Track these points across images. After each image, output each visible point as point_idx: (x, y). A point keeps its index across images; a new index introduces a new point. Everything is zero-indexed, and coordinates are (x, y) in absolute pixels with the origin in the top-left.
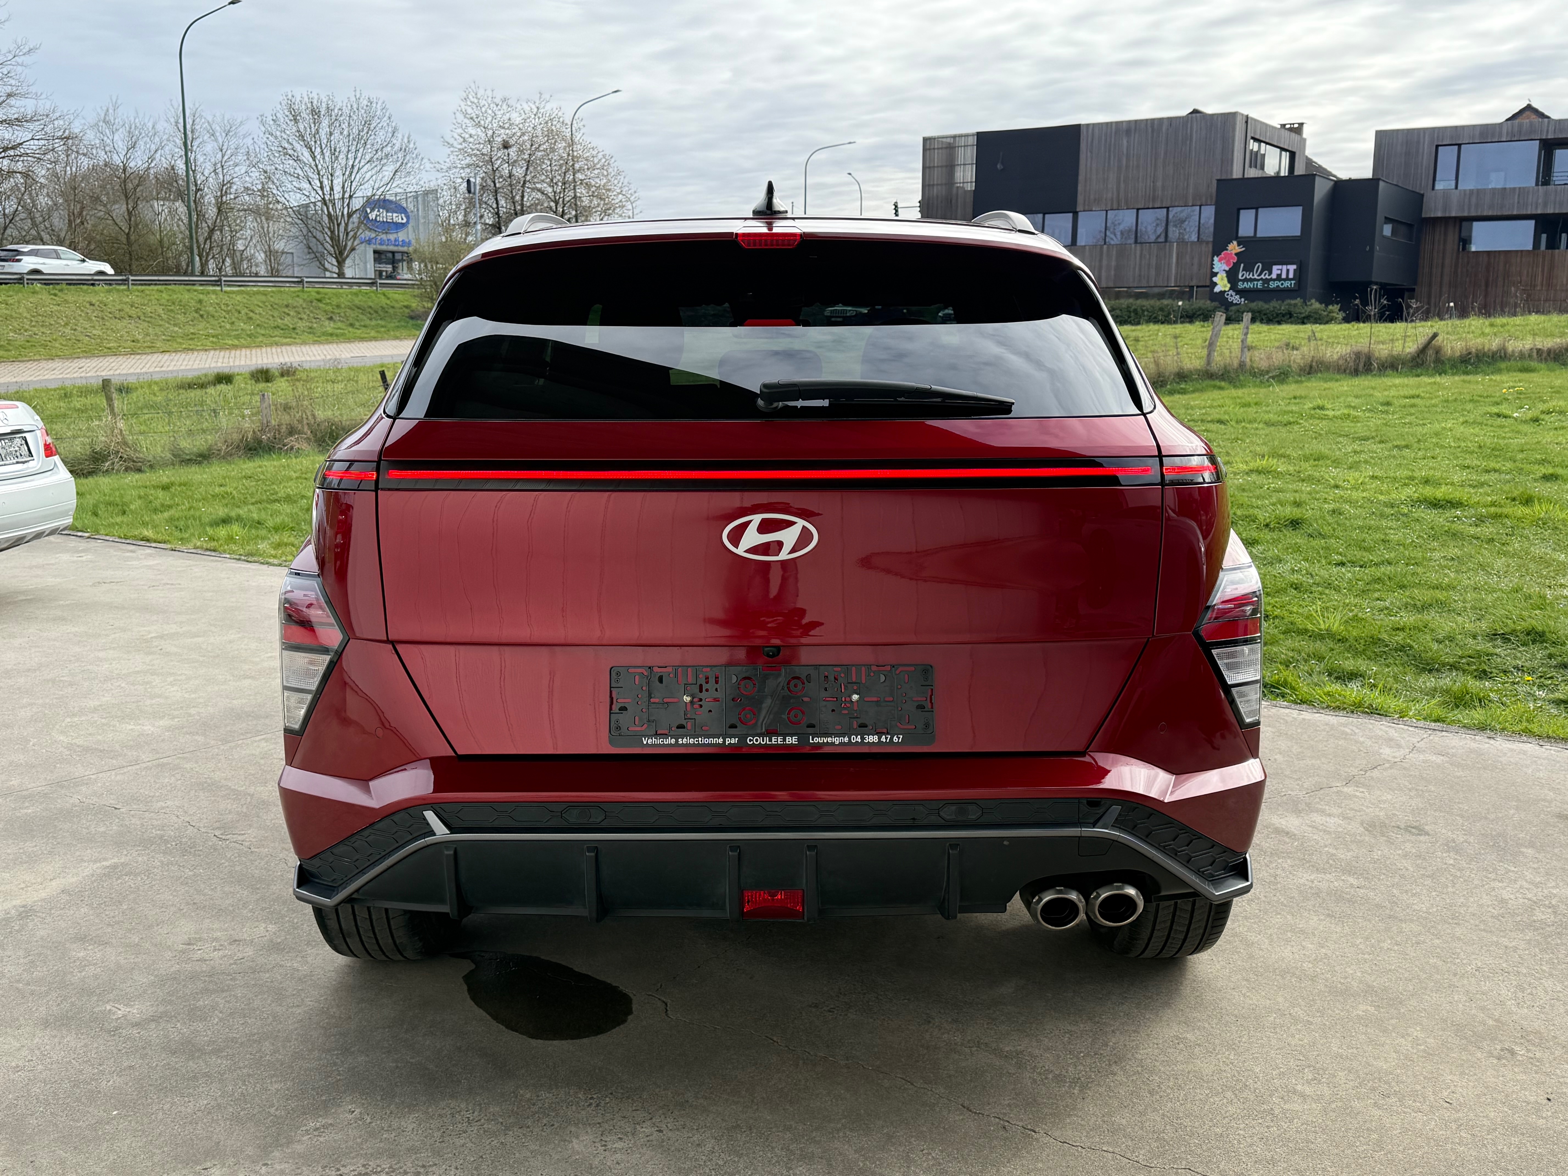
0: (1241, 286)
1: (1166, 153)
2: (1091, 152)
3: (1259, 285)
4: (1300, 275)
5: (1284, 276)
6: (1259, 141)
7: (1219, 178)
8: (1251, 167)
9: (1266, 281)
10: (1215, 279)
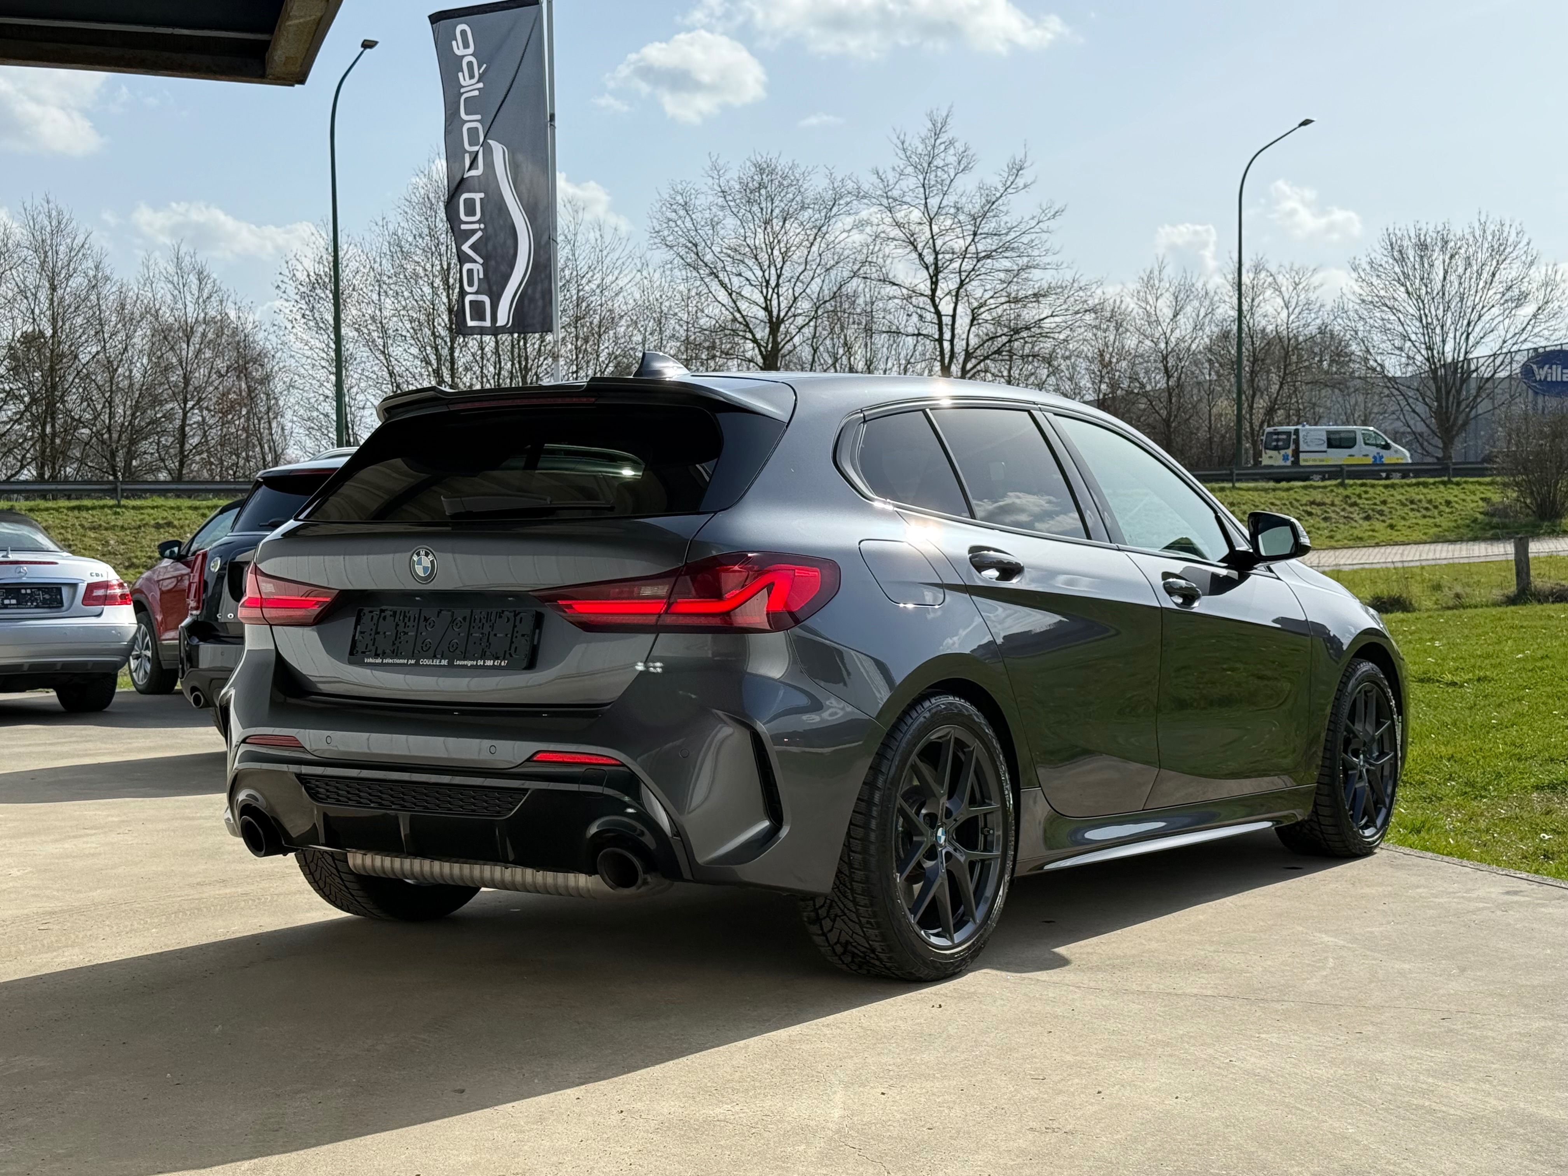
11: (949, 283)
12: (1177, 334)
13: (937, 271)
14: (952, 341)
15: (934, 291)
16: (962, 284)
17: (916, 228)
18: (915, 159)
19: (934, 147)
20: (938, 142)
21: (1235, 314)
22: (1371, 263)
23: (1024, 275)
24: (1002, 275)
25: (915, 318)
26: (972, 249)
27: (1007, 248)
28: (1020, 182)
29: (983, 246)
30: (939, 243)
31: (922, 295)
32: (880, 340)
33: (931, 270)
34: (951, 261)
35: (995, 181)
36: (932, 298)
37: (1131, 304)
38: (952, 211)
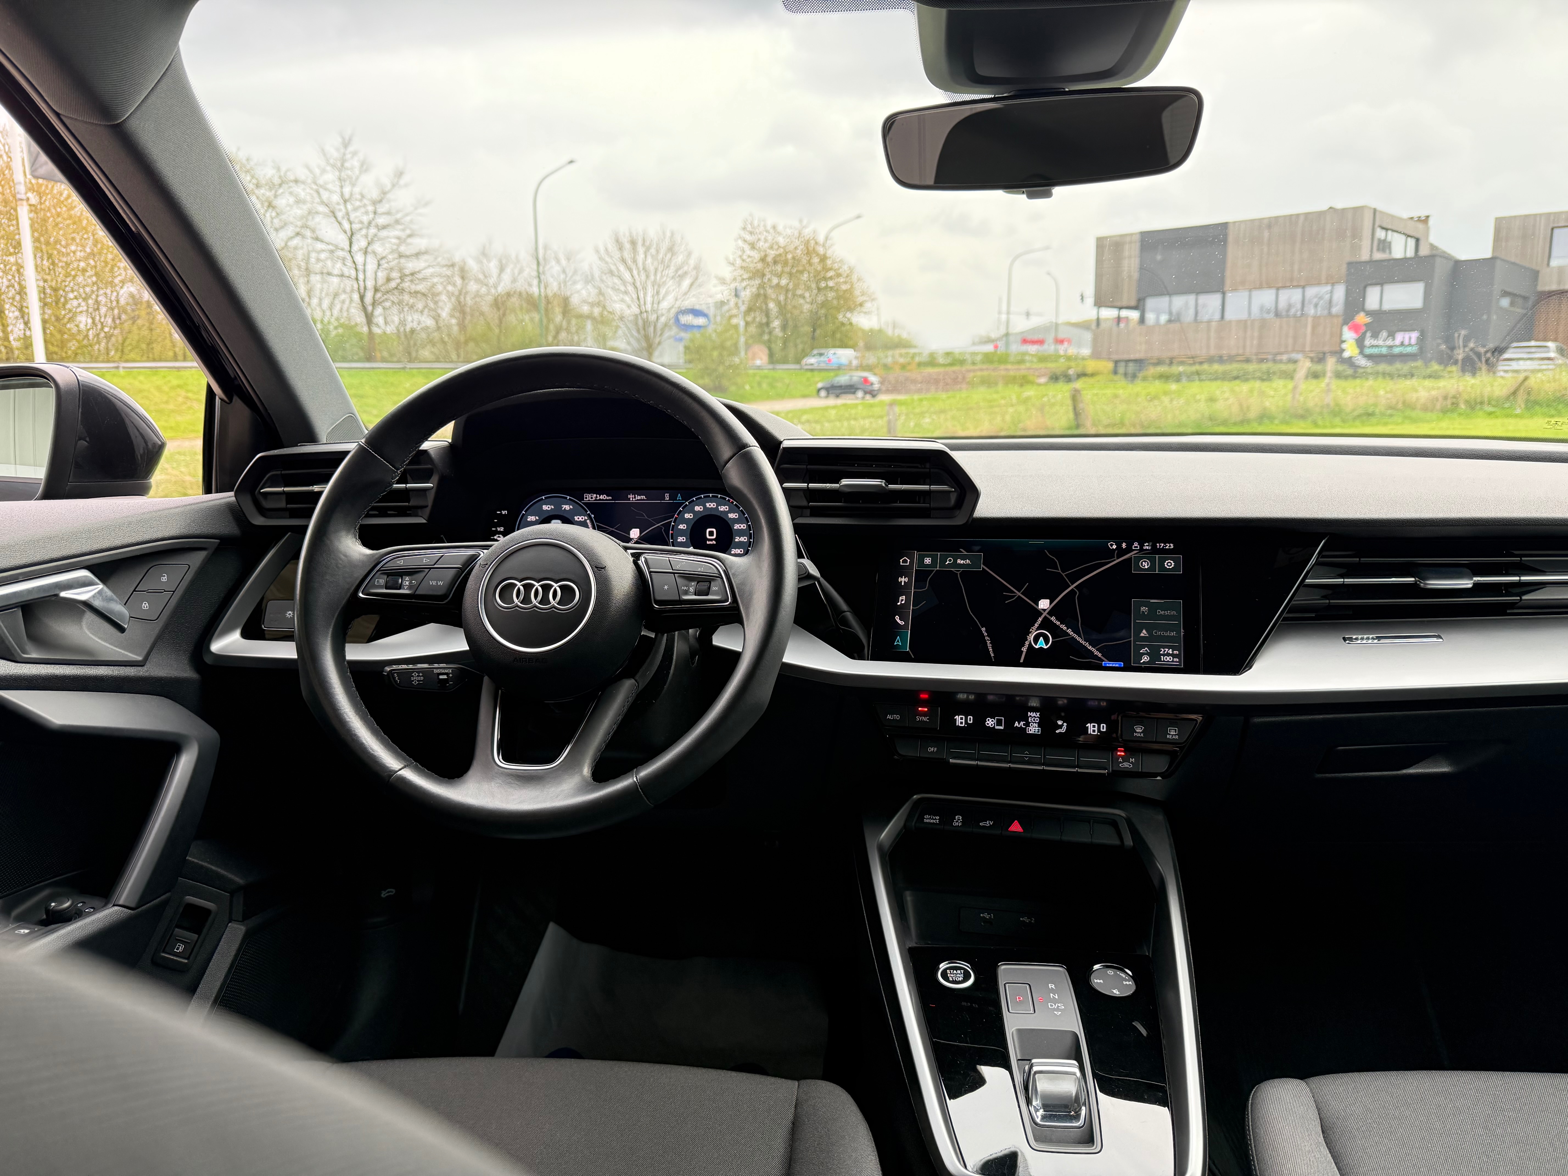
0: (1368, 351)
2: (1237, 243)
3: (1384, 351)
4: (1421, 340)
5: (1406, 342)
6: (1387, 229)
7: (1349, 260)
8: (1378, 250)
9: (1391, 347)
10: (1344, 346)
11: (360, 243)
12: (502, 284)
13: (352, 234)
14: (364, 281)
15: (350, 246)
16: (369, 244)
17: (338, 207)
18: (332, 161)
19: (344, 154)
20: (348, 152)
21: (535, 274)
22: (606, 250)
23: (409, 240)
24: (394, 241)
25: (339, 265)
26: (373, 223)
27: (397, 222)
28: (402, 182)
29: (381, 221)
30: (353, 216)
31: (343, 249)
32: (315, 279)
33: (349, 233)
34: (361, 229)
35: (387, 182)
36: (350, 252)
37: (472, 265)
38: (359, 197)
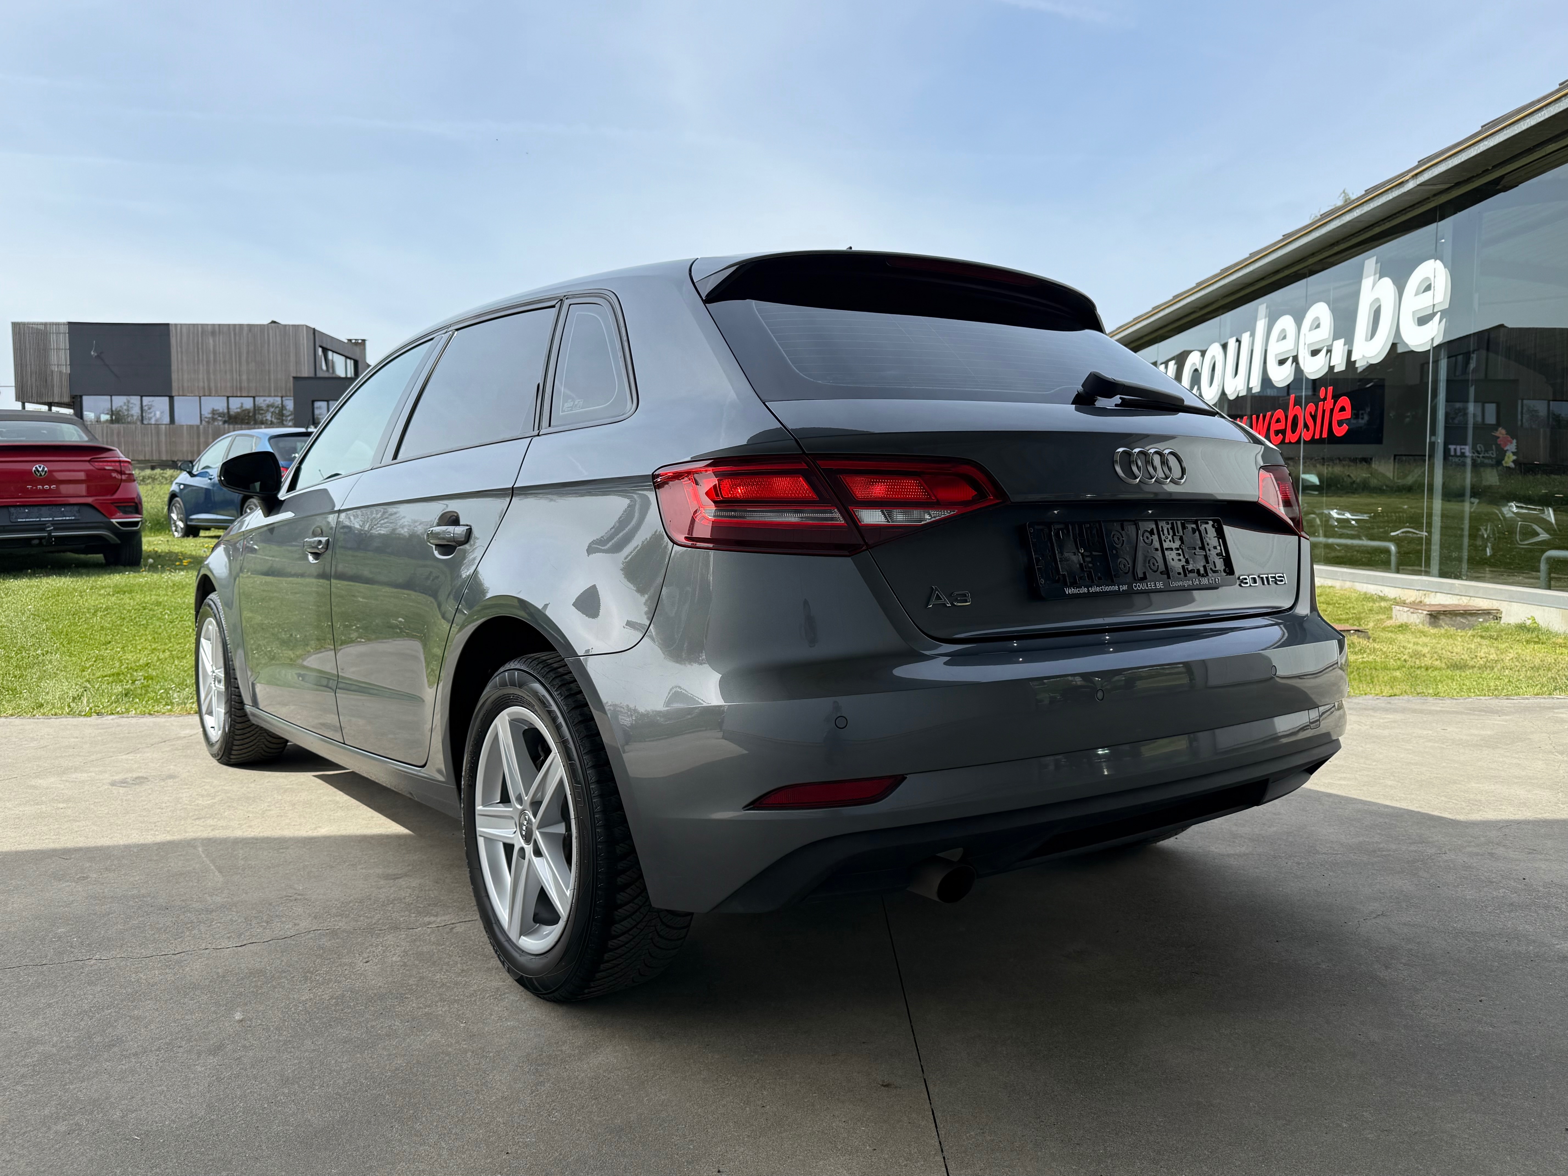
1: (248, 353)
2: (181, 347)
6: (327, 349)
7: (295, 375)
